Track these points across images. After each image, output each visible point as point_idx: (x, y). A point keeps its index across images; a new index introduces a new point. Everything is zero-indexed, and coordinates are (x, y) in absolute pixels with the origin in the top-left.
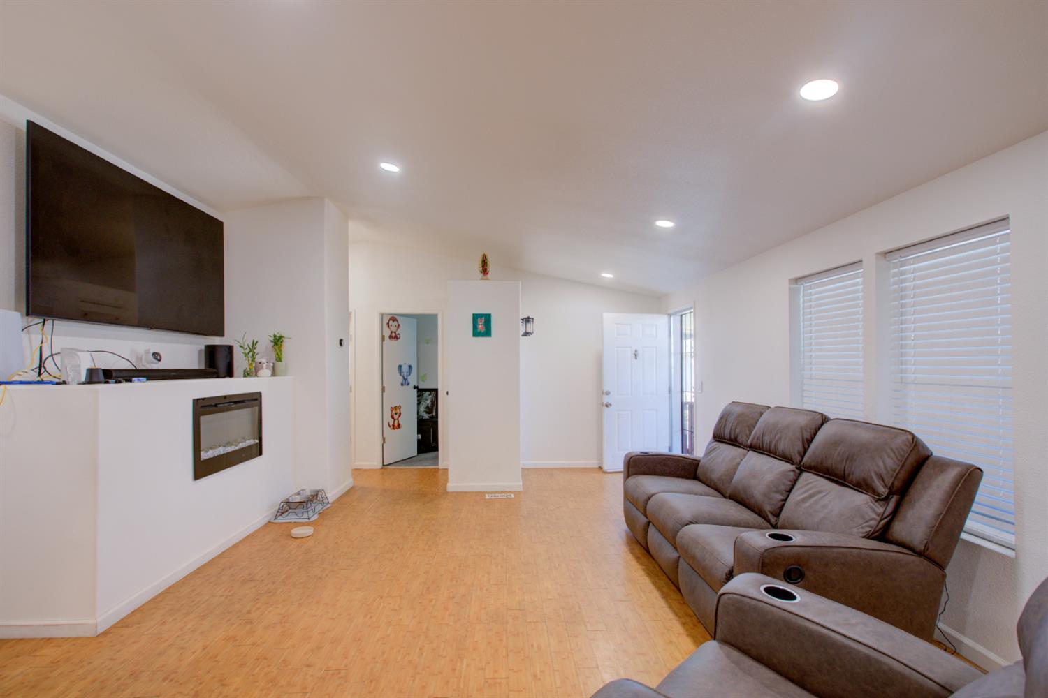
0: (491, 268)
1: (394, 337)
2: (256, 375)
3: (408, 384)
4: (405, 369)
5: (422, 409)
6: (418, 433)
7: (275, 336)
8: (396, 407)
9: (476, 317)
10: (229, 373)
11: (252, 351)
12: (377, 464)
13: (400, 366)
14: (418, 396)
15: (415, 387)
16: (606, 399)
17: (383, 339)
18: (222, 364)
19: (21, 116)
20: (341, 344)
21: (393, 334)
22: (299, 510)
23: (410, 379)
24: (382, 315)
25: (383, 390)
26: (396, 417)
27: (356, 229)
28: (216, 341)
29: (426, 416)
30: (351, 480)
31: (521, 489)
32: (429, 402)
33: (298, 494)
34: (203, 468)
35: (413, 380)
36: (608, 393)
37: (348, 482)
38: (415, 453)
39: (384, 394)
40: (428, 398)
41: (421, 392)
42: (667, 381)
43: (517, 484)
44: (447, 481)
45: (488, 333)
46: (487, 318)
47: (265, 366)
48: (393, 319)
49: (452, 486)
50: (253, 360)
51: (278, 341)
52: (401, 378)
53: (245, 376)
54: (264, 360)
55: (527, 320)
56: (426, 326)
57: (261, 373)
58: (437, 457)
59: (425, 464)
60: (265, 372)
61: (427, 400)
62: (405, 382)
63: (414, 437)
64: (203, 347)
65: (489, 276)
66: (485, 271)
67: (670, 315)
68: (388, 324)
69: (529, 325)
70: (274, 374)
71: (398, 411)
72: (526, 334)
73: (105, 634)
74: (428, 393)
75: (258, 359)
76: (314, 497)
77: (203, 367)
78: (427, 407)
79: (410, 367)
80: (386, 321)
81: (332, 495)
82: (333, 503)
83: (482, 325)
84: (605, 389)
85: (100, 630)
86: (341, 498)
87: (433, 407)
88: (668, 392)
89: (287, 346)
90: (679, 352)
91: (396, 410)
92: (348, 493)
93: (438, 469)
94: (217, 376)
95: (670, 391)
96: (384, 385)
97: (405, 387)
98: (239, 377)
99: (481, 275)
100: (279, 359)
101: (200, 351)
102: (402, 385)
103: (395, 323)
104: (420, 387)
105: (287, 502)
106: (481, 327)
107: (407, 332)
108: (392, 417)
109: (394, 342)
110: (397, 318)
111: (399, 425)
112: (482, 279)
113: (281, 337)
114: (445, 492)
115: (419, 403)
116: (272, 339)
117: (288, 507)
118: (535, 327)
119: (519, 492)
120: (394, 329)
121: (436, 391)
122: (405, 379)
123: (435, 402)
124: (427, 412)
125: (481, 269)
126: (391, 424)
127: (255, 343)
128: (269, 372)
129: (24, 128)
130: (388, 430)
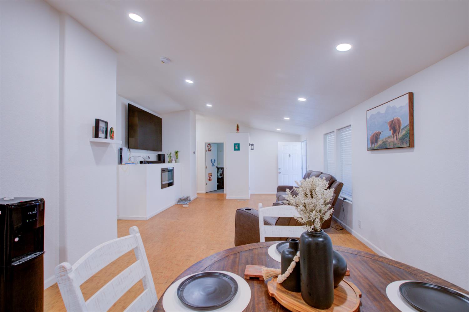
0: (240, 129)
1: (210, 150)
2: (171, 163)
3: (214, 166)
4: (213, 161)
5: (219, 174)
6: (217, 182)
7: (176, 151)
8: (210, 174)
9: (235, 144)
10: (164, 162)
11: (170, 156)
12: (204, 192)
13: (211, 160)
14: (217, 170)
15: (216, 167)
16: (279, 171)
17: (206, 151)
18: (162, 160)
19: (127, 102)
20: (194, 153)
21: (209, 150)
22: (184, 201)
23: (215, 164)
24: (206, 143)
25: (206, 168)
26: (210, 177)
27: (198, 117)
28: (160, 153)
29: (220, 177)
30: (197, 195)
31: (249, 199)
32: (221, 172)
33: (183, 197)
34: (163, 186)
35: (216, 164)
36: (280, 169)
37: (196, 196)
38: (216, 189)
39: (207, 169)
40: (220, 170)
41: (218, 169)
42: (301, 165)
43: (248, 197)
44: (226, 196)
45: (239, 149)
46: (238, 145)
47: (174, 160)
48: (209, 144)
49: (227, 197)
50: (170, 158)
51: (177, 153)
52: (212, 164)
53: (169, 163)
54: (173, 158)
55: (252, 145)
56: (220, 146)
57: (173, 162)
58: (223, 191)
59: (220, 192)
60: (174, 162)
61: (220, 171)
62: (213, 165)
63: (216, 184)
64: (157, 155)
65: (239, 131)
66: (238, 130)
67: (302, 142)
68: (208, 146)
69: (253, 146)
70: (176, 162)
71: (211, 175)
72: (252, 149)
73: (148, 220)
74: (221, 169)
75: (172, 158)
76: (187, 198)
77: (157, 160)
78: (220, 174)
79: (215, 160)
80: (207, 145)
81: (192, 198)
82: (193, 201)
83: (237, 147)
84: (279, 167)
85: (148, 219)
86: (194, 200)
87: (222, 174)
88: (301, 168)
89: (179, 154)
90: (305, 154)
91: (210, 175)
92: (196, 199)
93: (223, 194)
94: (161, 162)
95: (302, 168)
96: (207, 166)
97: (213, 167)
98: (167, 163)
99: (237, 131)
100: (177, 158)
101: (156, 156)
102: (212, 166)
103: (210, 146)
104: (218, 167)
105: (180, 199)
106: (236, 147)
107: (214, 149)
108: (209, 177)
109: (209, 152)
110: (211, 144)
111: (211, 179)
112: (237, 132)
113: (178, 151)
114: (225, 199)
115: (218, 173)
116: (175, 152)
117: (181, 200)
118: (255, 147)
119: (248, 200)
120: (209, 148)
121: (223, 168)
122: (213, 164)
123: (223, 172)
124: (220, 176)
125: (237, 129)
126: (209, 179)
127: (171, 153)
128: (175, 162)
129: (128, 105)
130: (208, 181)
